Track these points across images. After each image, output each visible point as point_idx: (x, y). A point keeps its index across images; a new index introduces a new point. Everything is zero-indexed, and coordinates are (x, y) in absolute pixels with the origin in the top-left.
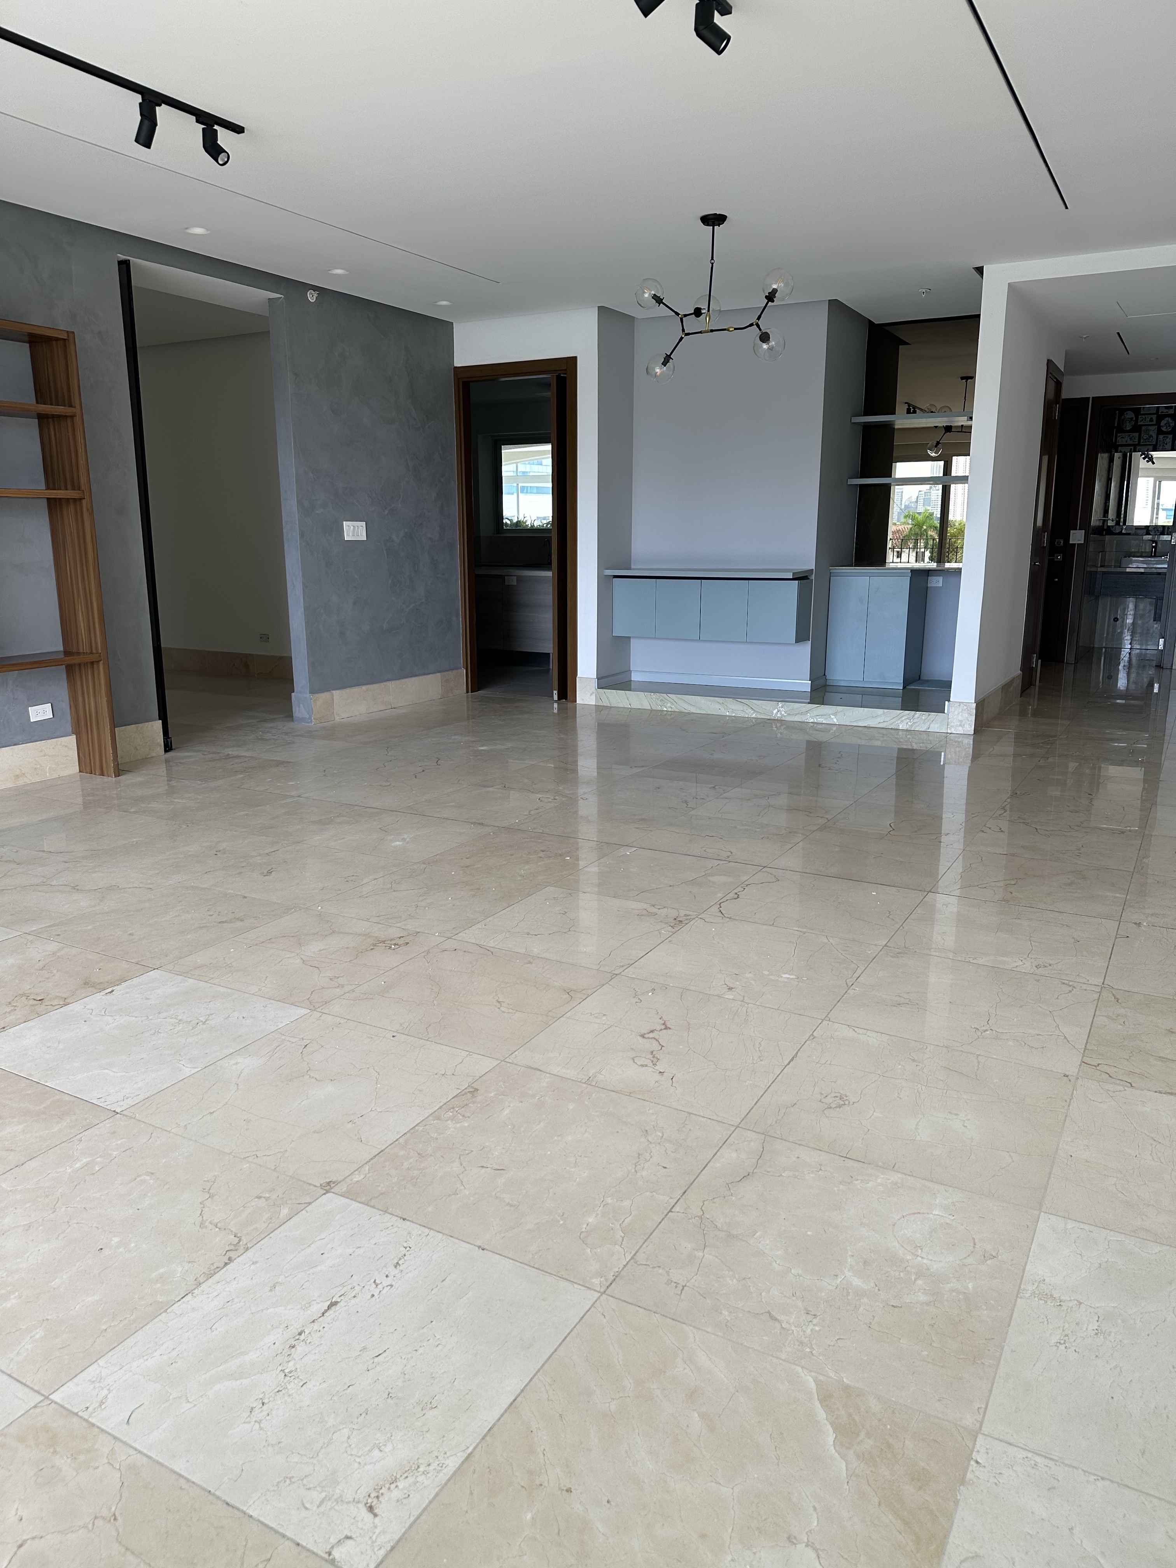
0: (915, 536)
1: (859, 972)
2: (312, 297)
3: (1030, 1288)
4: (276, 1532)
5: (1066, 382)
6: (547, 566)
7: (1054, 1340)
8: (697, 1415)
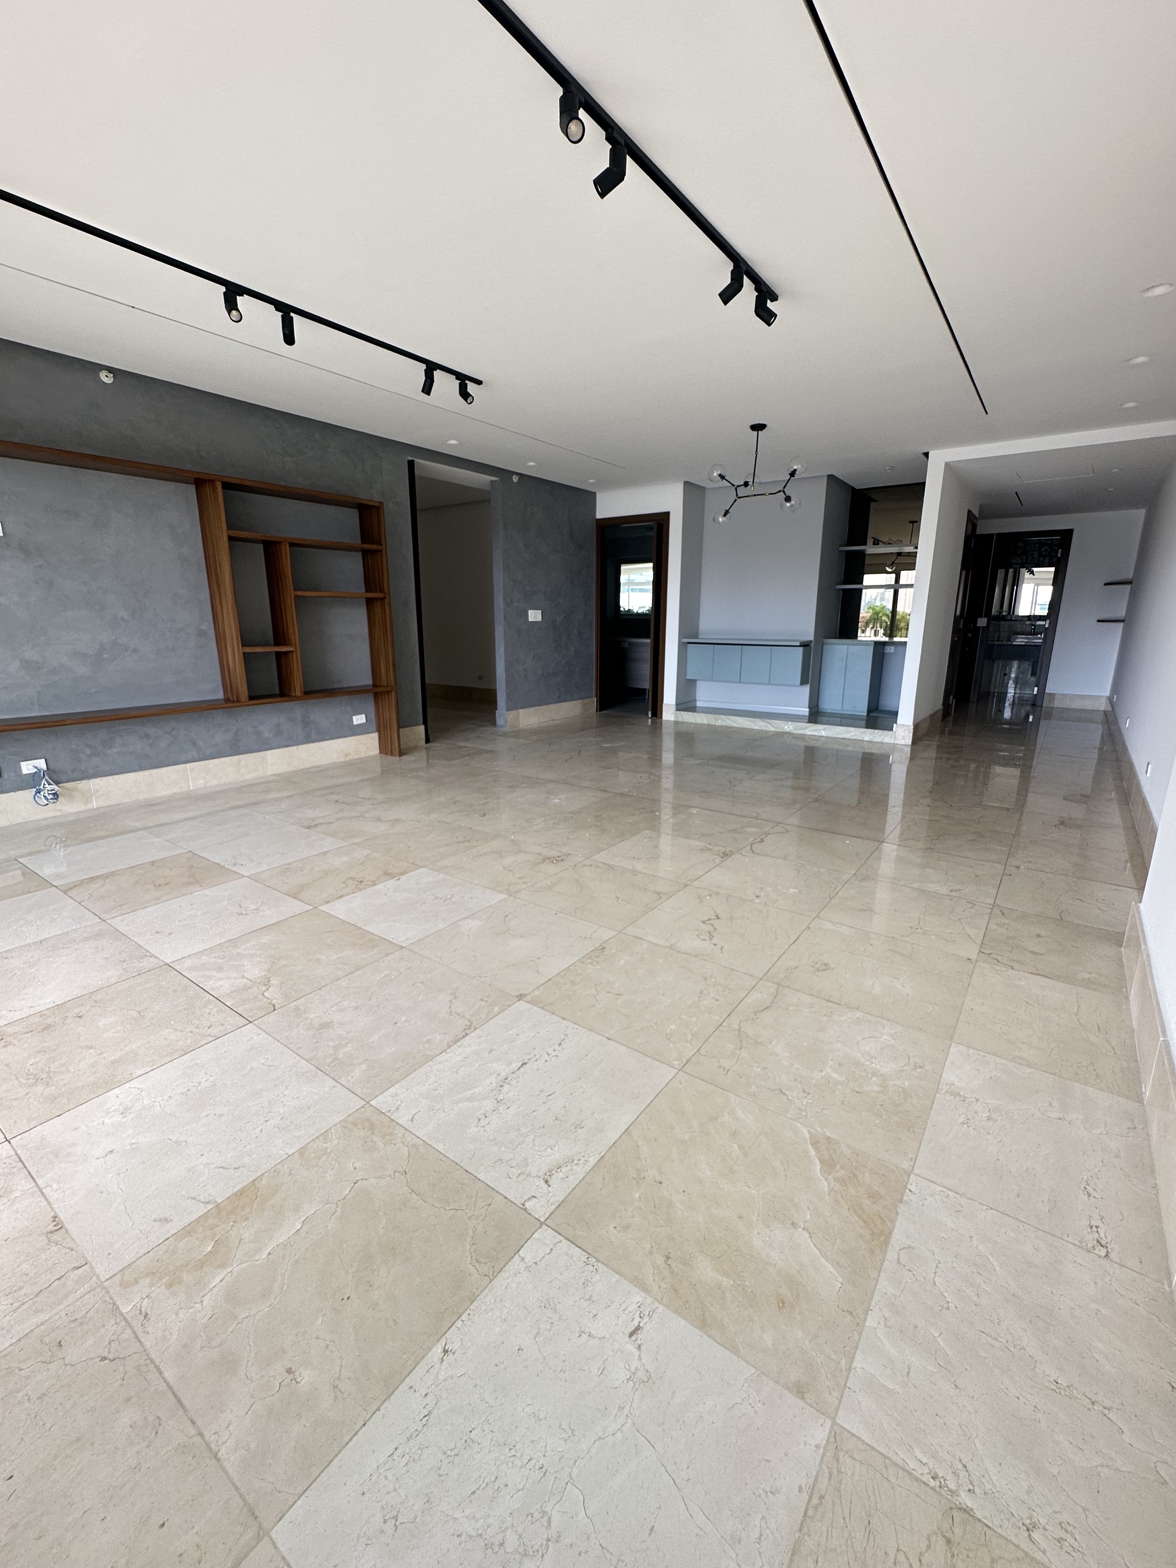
0: (875, 619)
1: (837, 890)
2: (515, 479)
3: (945, 1088)
4: (494, 1190)
5: (979, 523)
6: (647, 636)
7: (961, 1120)
8: (736, 1146)
